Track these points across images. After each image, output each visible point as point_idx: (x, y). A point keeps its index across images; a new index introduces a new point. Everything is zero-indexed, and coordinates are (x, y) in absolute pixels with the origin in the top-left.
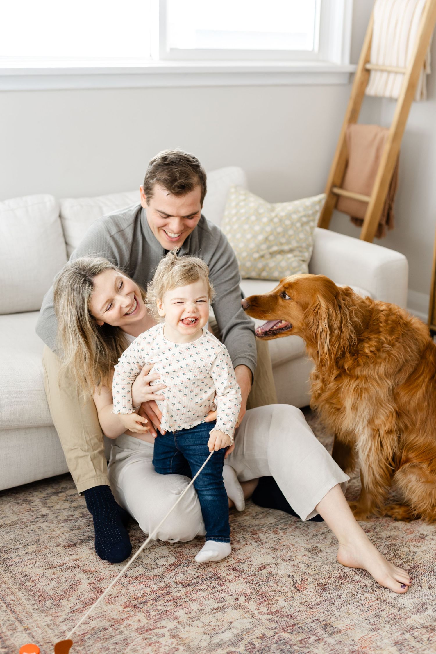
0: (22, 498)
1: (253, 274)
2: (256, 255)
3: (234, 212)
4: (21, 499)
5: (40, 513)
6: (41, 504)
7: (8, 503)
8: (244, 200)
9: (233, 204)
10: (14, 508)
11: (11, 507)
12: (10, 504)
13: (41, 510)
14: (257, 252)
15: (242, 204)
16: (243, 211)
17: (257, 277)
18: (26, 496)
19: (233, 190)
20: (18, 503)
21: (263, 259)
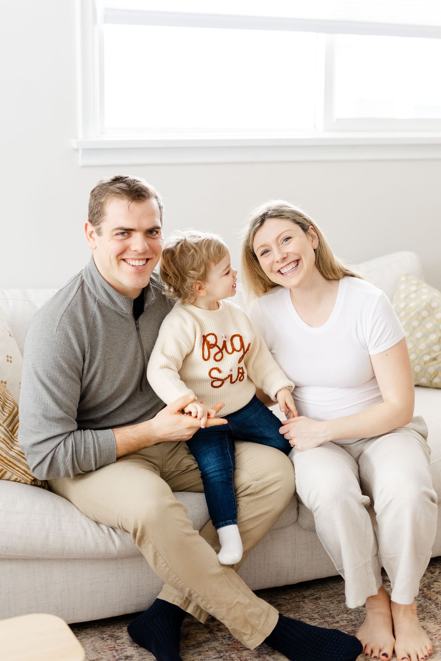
0: (109, 633)
1: (423, 381)
2: (427, 358)
3: (402, 305)
4: (106, 634)
5: (125, 654)
6: (129, 642)
7: (91, 637)
8: (416, 291)
9: (402, 296)
10: (97, 645)
11: (94, 643)
12: (93, 639)
13: (126, 649)
14: (429, 354)
15: (413, 296)
16: (413, 304)
17: (428, 385)
18: (114, 630)
19: (403, 279)
20: (103, 639)
21: (435, 362)
